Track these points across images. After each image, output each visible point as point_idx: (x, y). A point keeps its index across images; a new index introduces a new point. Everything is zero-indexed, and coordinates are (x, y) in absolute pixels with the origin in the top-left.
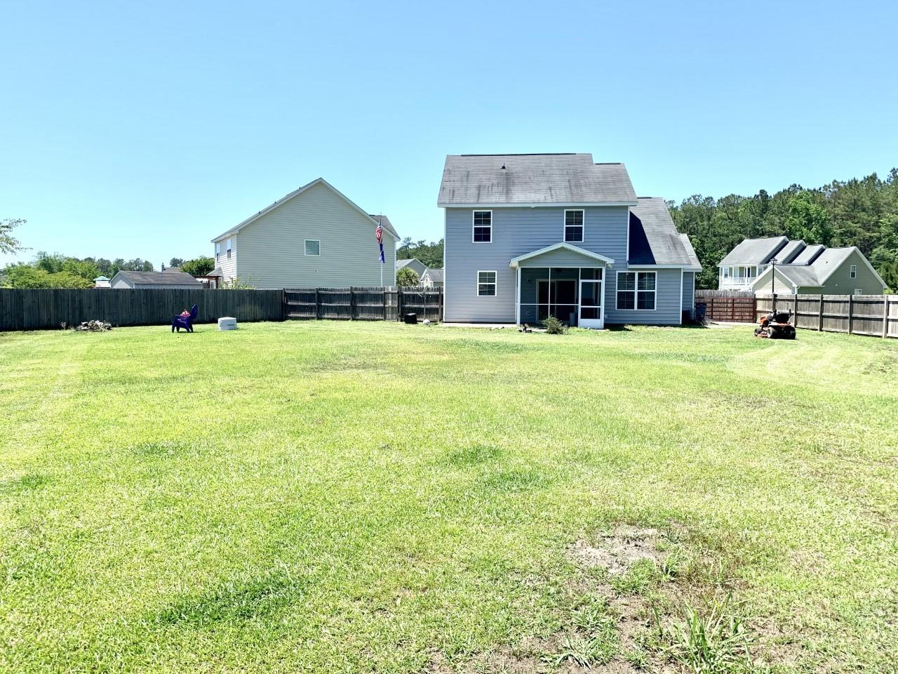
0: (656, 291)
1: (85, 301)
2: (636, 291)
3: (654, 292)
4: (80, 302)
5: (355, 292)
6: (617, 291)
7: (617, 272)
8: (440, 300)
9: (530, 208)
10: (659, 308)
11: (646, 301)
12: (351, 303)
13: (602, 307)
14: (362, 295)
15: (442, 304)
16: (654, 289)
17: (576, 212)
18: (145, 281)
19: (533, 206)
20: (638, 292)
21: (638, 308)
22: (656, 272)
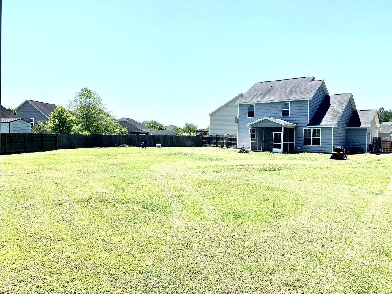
0: (320, 137)
1: (134, 139)
2: (312, 137)
3: (320, 138)
4: (133, 139)
5: (218, 137)
6: (303, 137)
7: (304, 129)
8: (236, 140)
9: (268, 103)
10: (323, 145)
11: (317, 142)
12: (216, 141)
13: (282, 143)
14: (219, 138)
15: (237, 141)
16: (320, 136)
17: (287, 104)
18: (157, 133)
19: (269, 102)
20: (313, 138)
21: (313, 145)
22: (321, 129)
